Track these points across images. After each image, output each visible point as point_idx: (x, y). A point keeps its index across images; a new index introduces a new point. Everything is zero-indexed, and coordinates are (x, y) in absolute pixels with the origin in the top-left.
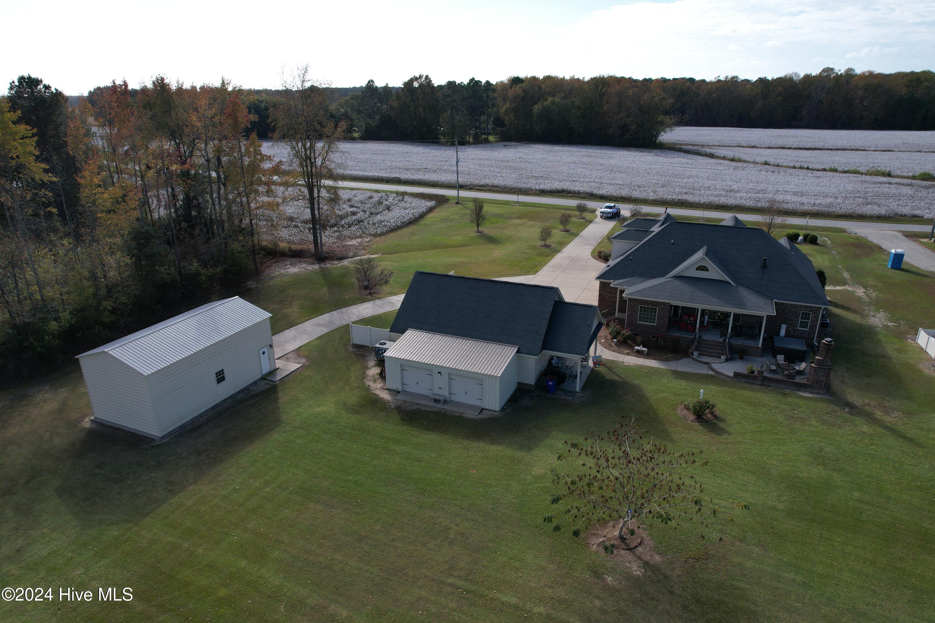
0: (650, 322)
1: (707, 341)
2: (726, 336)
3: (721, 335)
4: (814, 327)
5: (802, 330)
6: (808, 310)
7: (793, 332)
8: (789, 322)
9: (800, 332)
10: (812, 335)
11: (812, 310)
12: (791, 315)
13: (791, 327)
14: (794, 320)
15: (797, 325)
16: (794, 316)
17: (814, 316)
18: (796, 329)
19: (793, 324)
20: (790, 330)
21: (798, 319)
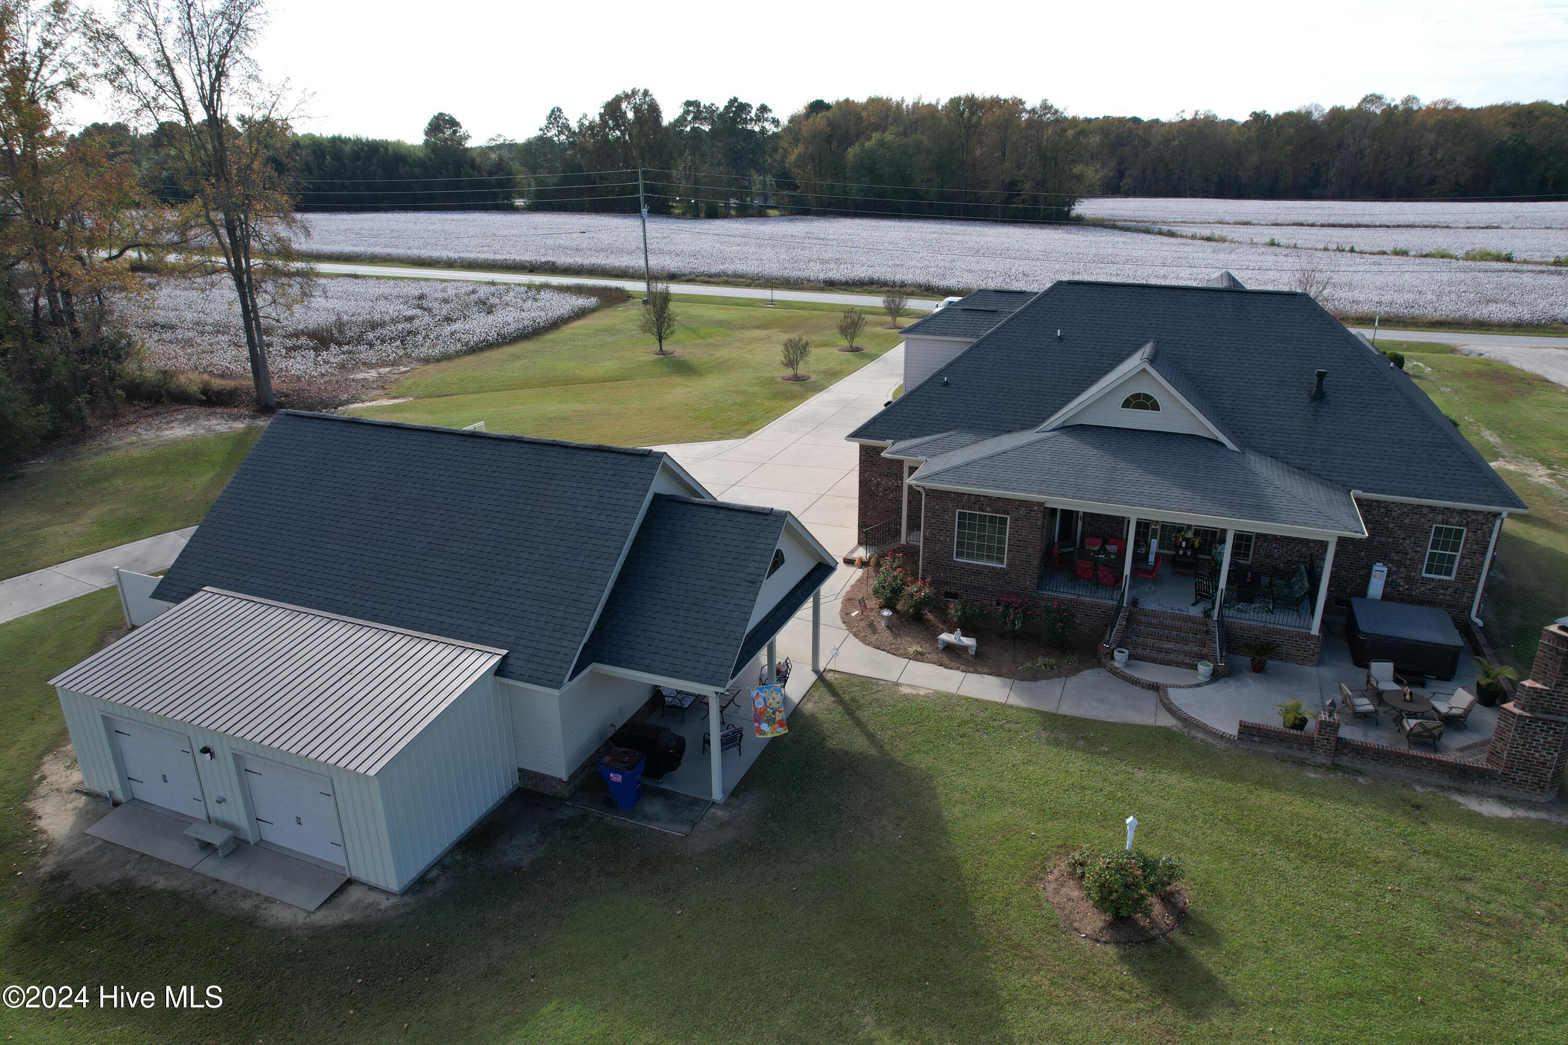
0: (990, 558)
1: (1154, 614)
2: (1211, 601)
3: (1196, 598)
4: (1471, 572)
5: (1433, 579)
6: (1455, 521)
7: (1406, 587)
8: (1396, 558)
9: (1429, 587)
10: (1467, 595)
11: (1468, 522)
12: (1403, 536)
13: (1402, 572)
14: (1410, 551)
15: (1420, 566)
16: (1412, 539)
17: (1473, 538)
18: (1416, 578)
19: (1408, 562)
20: (1399, 580)
21: (1422, 547)
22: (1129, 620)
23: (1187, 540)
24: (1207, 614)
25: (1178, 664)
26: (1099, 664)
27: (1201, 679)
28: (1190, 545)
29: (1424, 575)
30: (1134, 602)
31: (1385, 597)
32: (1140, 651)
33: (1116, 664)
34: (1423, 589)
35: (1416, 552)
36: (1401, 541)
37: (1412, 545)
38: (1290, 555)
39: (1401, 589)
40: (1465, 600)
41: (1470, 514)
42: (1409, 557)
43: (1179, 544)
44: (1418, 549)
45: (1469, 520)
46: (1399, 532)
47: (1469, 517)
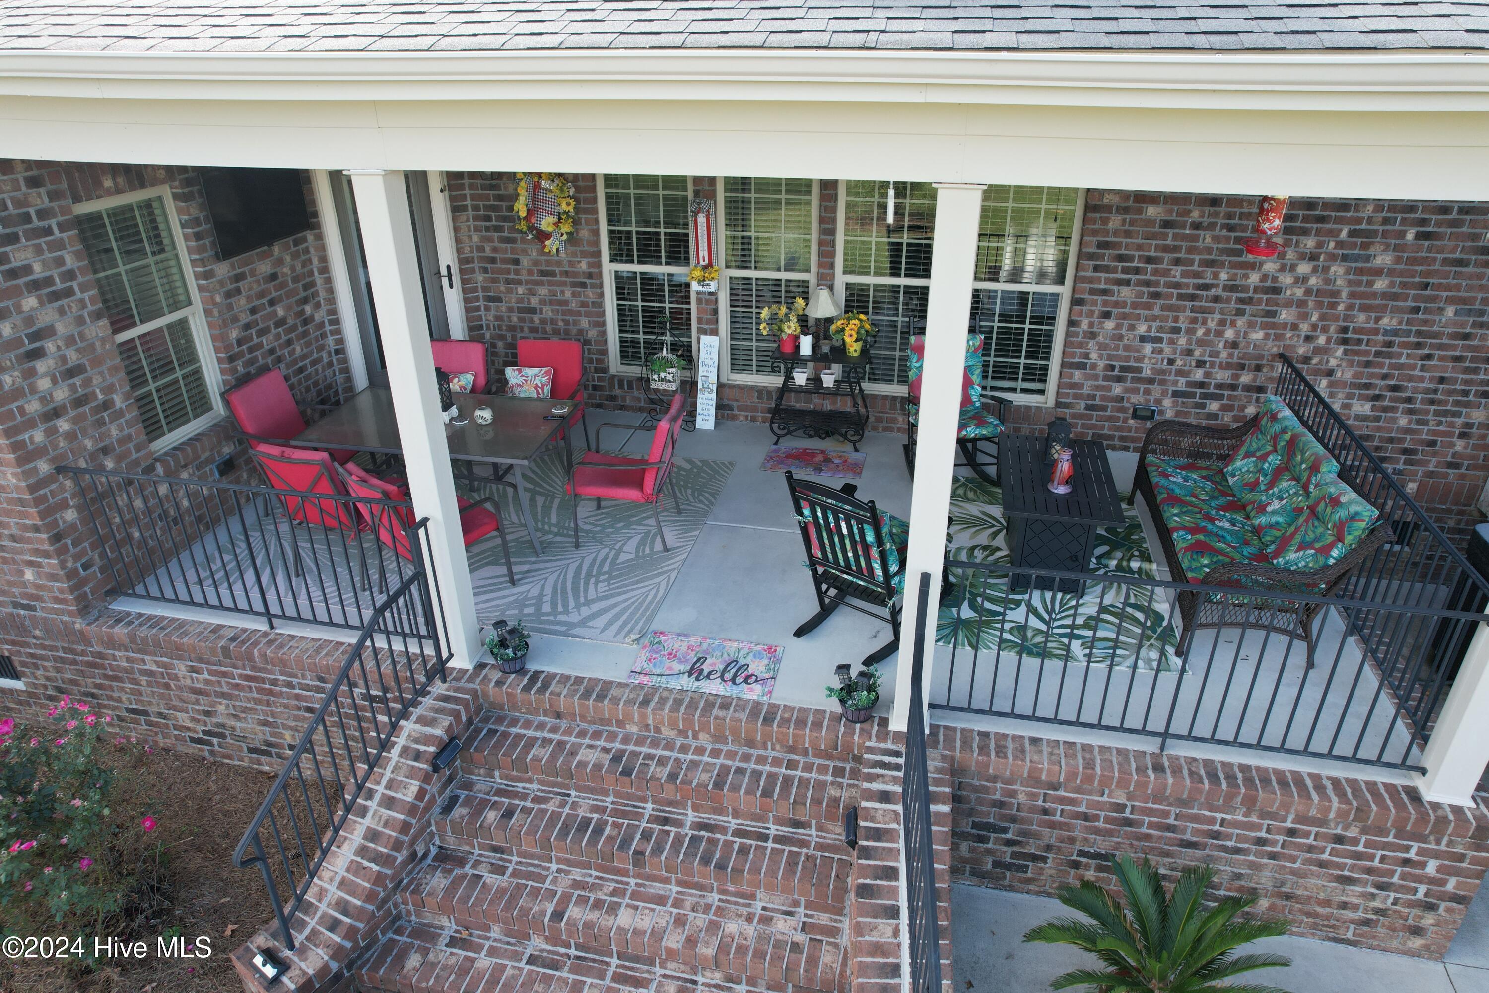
3: (821, 595)
23: (816, 327)
28: (829, 351)
43: (788, 349)
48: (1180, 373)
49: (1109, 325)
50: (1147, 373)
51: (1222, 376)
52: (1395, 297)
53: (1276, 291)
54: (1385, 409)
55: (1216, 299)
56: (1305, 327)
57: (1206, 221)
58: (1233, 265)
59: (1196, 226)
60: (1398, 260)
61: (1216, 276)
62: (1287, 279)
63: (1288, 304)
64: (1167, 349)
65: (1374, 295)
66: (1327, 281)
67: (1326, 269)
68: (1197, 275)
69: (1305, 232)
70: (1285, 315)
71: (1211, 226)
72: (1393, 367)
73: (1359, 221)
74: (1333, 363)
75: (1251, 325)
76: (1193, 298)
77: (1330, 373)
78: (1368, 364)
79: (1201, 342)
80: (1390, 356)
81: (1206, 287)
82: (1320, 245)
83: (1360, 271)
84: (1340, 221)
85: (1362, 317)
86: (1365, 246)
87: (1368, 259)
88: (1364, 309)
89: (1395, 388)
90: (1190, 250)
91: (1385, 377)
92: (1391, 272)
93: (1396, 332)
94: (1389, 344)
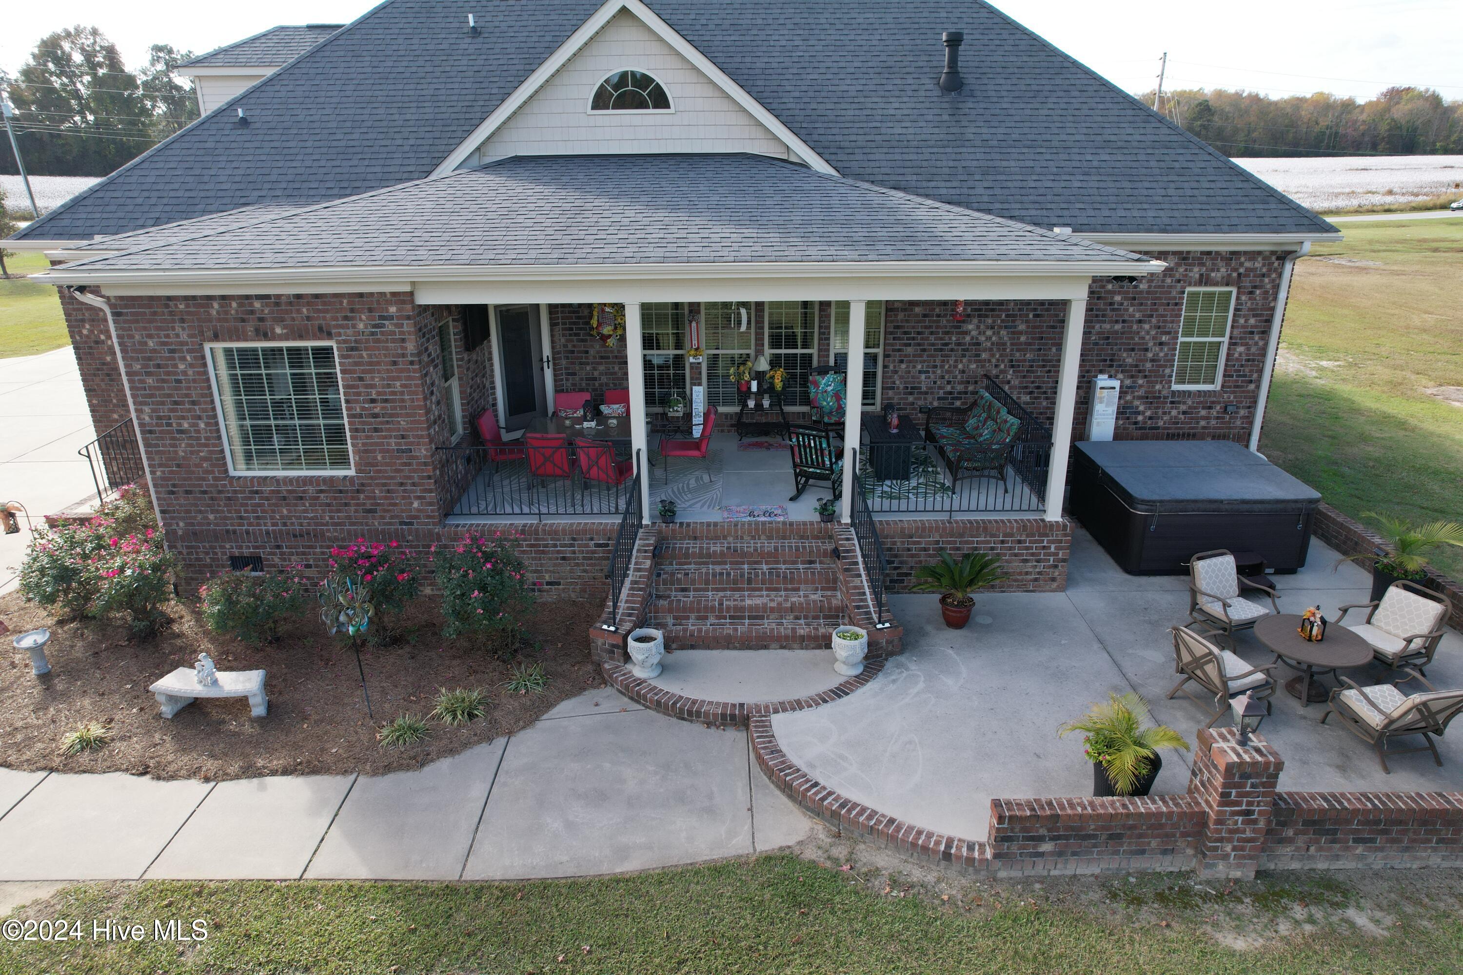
0: (315, 460)
1: (714, 532)
2: (829, 484)
3: (797, 483)
4: (1247, 369)
5: (1189, 392)
6: (1219, 275)
7: (1148, 413)
8: (1129, 361)
9: (1183, 408)
10: (1242, 412)
11: (1239, 275)
12: (1138, 315)
13: (1141, 386)
14: (1151, 344)
15: (1167, 371)
16: (1154, 320)
17: (1249, 304)
18: (1165, 392)
19: (1148, 365)
20: (1137, 403)
21: (1169, 333)
22: (658, 554)
23: (759, 376)
24: (827, 513)
25: (786, 642)
26: (600, 678)
27: (846, 672)
28: (766, 388)
29: (1175, 387)
30: (667, 512)
31: (1118, 435)
32: (692, 625)
33: (638, 672)
34: (1174, 413)
35: (1161, 344)
36: (1135, 327)
37: (1153, 332)
38: (949, 382)
39: (1140, 418)
40: (1238, 423)
41: (1243, 259)
42: (1150, 355)
43: (744, 389)
44: (1164, 338)
45: (1242, 270)
46: (1131, 309)
47: (1242, 264)
48: (940, 388)
49: (903, 366)
50: (924, 389)
51: (960, 388)
52: (1030, 344)
53: (979, 344)
54: (1036, 398)
55: (952, 350)
56: (994, 361)
57: (943, 313)
58: (958, 333)
59: (938, 316)
60: (1028, 327)
61: (950, 339)
62: (982, 338)
63: (985, 350)
64: (932, 376)
65: (1021, 344)
66: (1000, 338)
67: (999, 333)
68: (941, 339)
69: (987, 316)
70: (984, 356)
71: (945, 315)
72: (1035, 377)
73: (1008, 310)
74: (1009, 377)
75: (970, 361)
76: (941, 350)
77: (1009, 382)
78: (1024, 377)
79: (948, 372)
80: (1033, 372)
81: (946, 344)
82: (994, 322)
83: (1013, 333)
84: (1000, 310)
85: (1018, 354)
86: (1013, 321)
87: (1015, 327)
88: (1018, 350)
89: (1038, 387)
90: (937, 327)
91: (1033, 382)
92: (1026, 333)
93: (1033, 361)
94: (1032, 366)
